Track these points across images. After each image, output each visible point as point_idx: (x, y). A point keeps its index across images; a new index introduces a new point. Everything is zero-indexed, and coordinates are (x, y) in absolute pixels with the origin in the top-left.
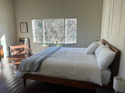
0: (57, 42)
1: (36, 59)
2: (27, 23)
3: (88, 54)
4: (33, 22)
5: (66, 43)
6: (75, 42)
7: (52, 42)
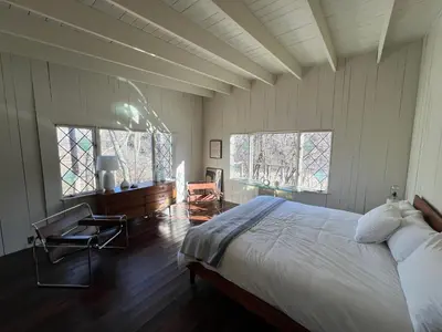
0: (277, 183)
1: (218, 231)
2: (221, 142)
3: (362, 240)
4: (233, 139)
5: (300, 188)
6: (324, 187)
7: (266, 183)
